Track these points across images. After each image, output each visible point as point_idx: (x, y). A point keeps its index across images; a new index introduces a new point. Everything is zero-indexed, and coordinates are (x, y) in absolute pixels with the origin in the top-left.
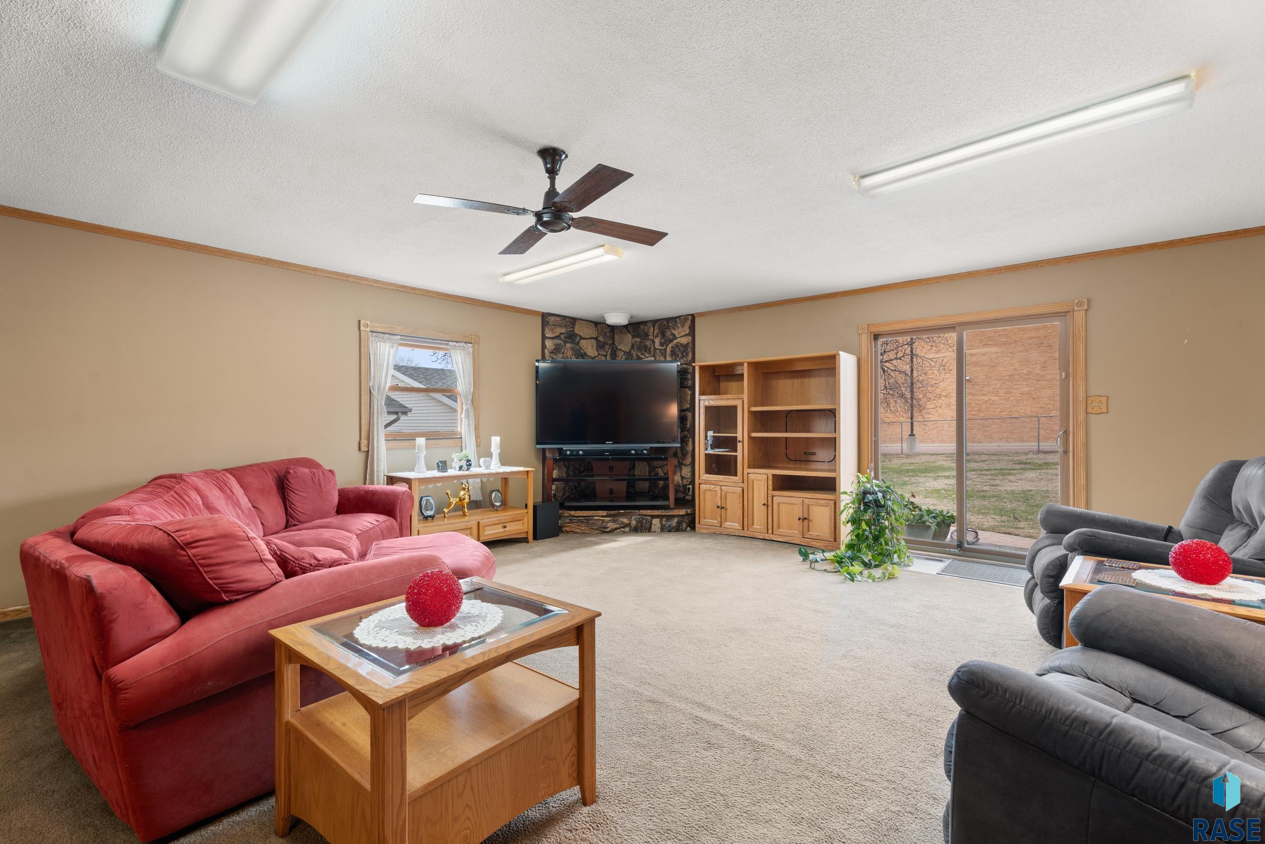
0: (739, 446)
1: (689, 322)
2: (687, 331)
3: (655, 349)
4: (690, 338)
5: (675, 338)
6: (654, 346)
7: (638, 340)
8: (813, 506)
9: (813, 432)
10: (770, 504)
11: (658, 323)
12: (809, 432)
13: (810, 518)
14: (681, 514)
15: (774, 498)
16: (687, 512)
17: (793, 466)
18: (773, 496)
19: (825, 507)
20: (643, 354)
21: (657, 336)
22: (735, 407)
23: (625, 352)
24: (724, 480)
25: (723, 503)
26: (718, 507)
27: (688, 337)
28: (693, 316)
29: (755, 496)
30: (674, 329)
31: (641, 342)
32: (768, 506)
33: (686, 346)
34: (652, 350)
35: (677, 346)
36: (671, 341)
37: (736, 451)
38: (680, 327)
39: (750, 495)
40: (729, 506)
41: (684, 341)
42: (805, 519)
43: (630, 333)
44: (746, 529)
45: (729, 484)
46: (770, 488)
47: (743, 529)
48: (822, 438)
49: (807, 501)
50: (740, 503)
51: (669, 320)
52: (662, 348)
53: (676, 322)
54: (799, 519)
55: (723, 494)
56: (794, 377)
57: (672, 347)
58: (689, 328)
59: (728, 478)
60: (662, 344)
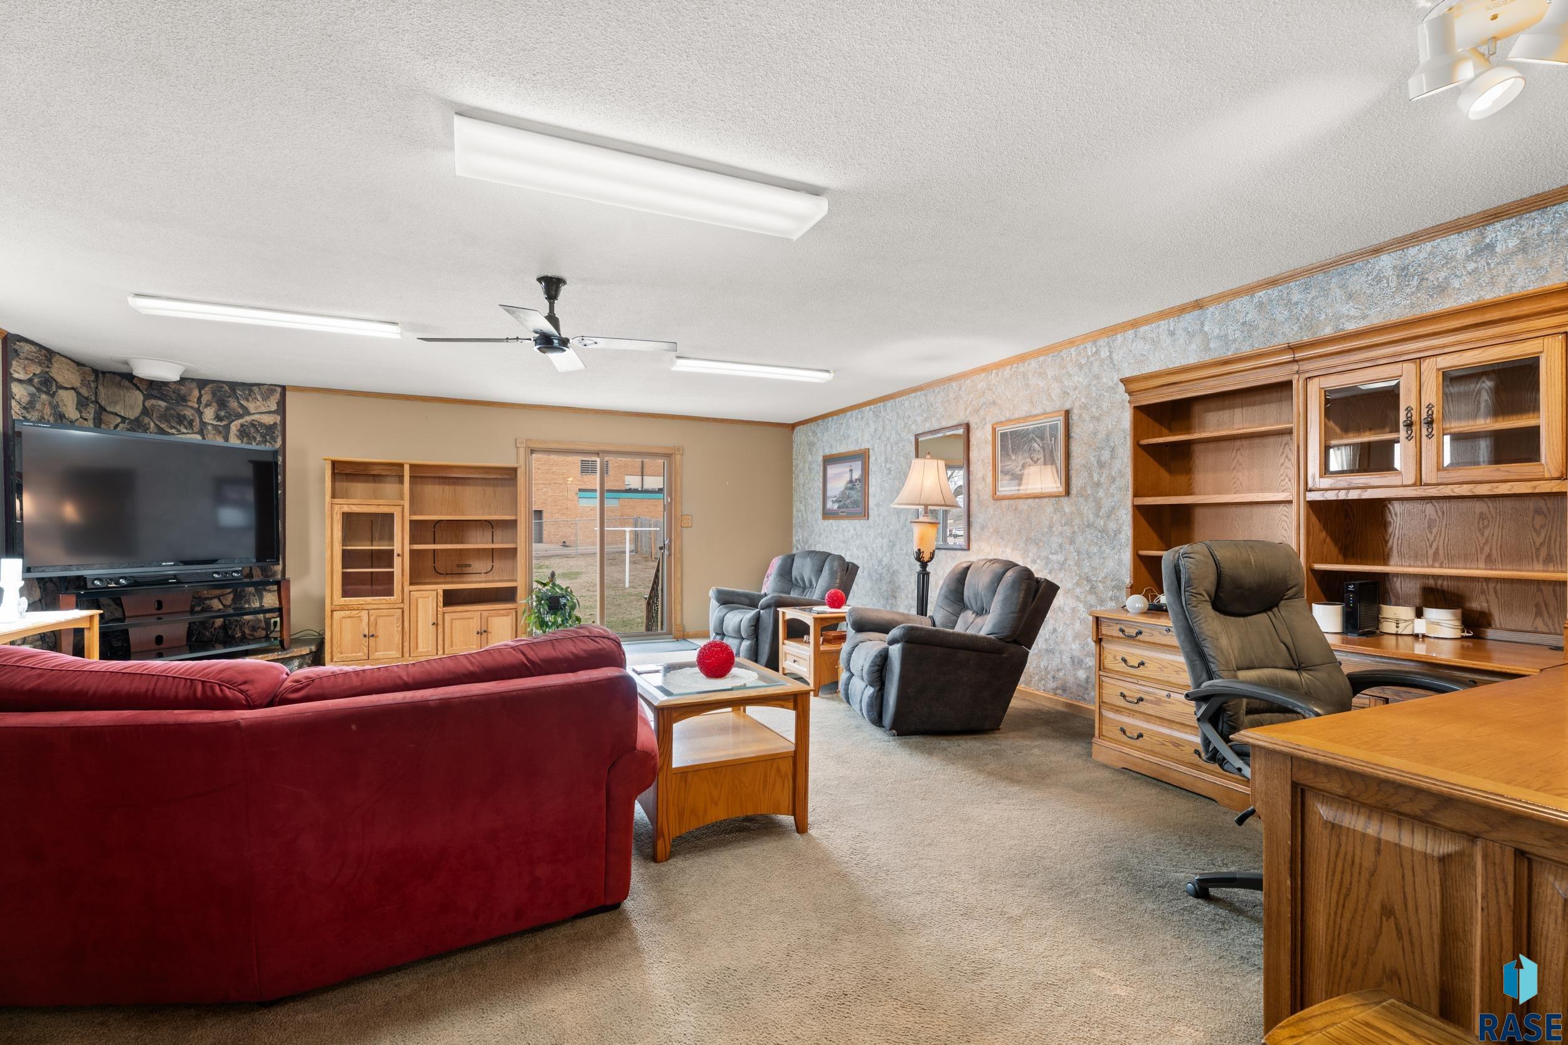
0: (397, 561)
1: (277, 396)
2: (274, 407)
3: (204, 424)
4: (279, 418)
5: (247, 412)
6: (201, 419)
7: (163, 404)
8: (493, 618)
9: (468, 543)
10: (440, 622)
11: (210, 386)
12: (462, 543)
13: (489, 630)
14: (304, 653)
15: (446, 615)
16: (311, 649)
17: (443, 580)
18: (444, 613)
19: (505, 617)
20: (172, 427)
21: (207, 406)
22: (391, 516)
23: (124, 419)
24: (374, 602)
25: (371, 629)
26: (365, 636)
27: (275, 416)
28: (284, 388)
29: (419, 616)
30: (248, 400)
31: (167, 409)
32: (437, 625)
33: (271, 428)
34: (197, 423)
35: (254, 426)
36: (240, 416)
37: (392, 567)
38: (259, 397)
39: (413, 615)
40: (381, 632)
41: (269, 420)
42: (485, 631)
43: (138, 388)
44: (407, 655)
45: (380, 606)
46: (441, 604)
47: (403, 656)
48: (478, 550)
49: (485, 614)
50: (398, 627)
51: (234, 386)
52: (219, 423)
53: (251, 391)
54: (478, 633)
55: (372, 619)
56: (445, 484)
57: (242, 426)
58: (277, 403)
59: (380, 600)
60: (218, 418)
